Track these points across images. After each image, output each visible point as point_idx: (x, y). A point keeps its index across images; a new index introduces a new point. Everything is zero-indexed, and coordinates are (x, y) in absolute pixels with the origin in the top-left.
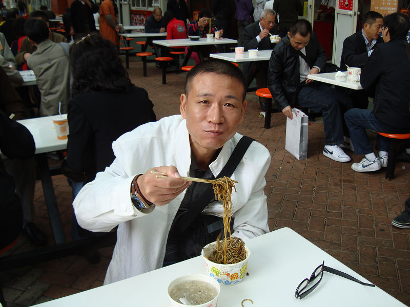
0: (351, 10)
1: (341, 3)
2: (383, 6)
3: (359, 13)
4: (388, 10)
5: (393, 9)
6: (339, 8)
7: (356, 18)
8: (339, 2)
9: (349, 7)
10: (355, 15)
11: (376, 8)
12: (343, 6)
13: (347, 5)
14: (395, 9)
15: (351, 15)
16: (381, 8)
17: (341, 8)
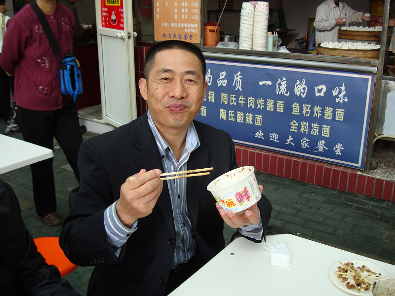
0: (122, 29)
1: (105, 17)
2: (175, 21)
3: (136, 34)
4: (184, 28)
5: (192, 26)
6: (103, 26)
7: (131, 42)
8: (102, 16)
9: (118, 25)
10: (129, 37)
11: (163, 24)
12: (108, 24)
13: (115, 21)
14: (196, 26)
15: (122, 38)
16: (172, 25)
17: (107, 26)
